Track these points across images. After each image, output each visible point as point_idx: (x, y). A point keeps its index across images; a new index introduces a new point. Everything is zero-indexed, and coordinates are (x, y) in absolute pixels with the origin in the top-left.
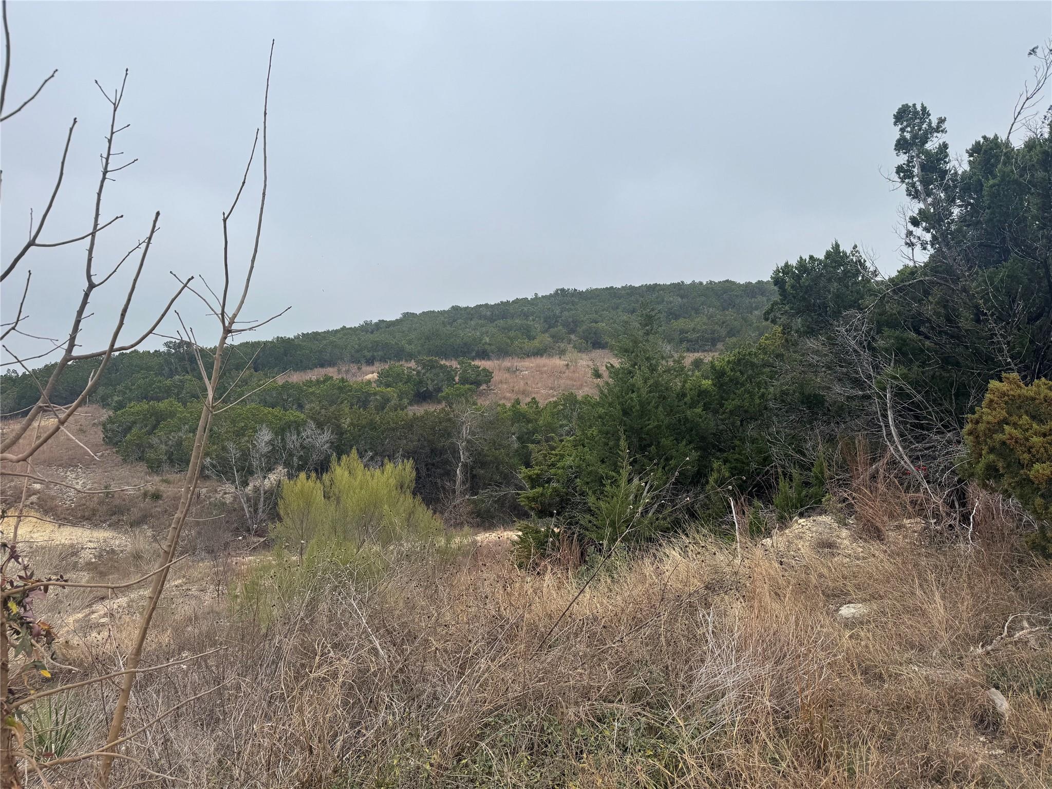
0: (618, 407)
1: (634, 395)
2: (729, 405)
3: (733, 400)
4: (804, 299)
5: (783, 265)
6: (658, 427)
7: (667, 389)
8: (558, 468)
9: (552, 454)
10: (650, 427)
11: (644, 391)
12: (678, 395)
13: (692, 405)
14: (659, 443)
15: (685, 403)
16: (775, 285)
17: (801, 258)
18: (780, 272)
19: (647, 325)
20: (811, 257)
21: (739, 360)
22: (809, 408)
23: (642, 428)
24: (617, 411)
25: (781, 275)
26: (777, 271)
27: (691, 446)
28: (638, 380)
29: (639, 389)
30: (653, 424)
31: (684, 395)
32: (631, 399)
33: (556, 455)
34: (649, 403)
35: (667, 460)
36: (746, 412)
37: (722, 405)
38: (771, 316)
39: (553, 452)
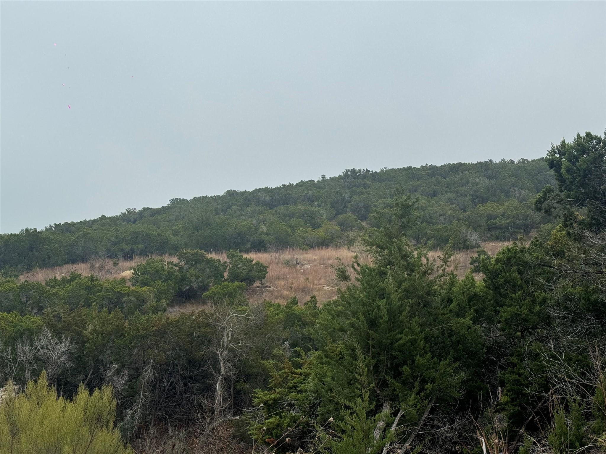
0: (362, 317)
1: (382, 303)
2: (505, 313)
3: (510, 306)
4: (583, 185)
5: (559, 144)
6: (413, 342)
7: (428, 293)
8: (300, 392)
9: (295, 373)
10: (401, 342)
11: (395, 298)
12: (443, 300)
13: (461, 313)
14: (414, 361)
15: (451, 311)
16: (551, 168)
17: (578, 135)
18: (555, 153)
19: (402, 216)
20: (588, 135)
21: (509, 259)
22: (598, 317)
23: (392, 343)
24: (361, 322)
25: (557, 156)
26: (553, 152)
27: (457, 364)
28: (390, 283)
29: (389, 294)
30: (404, 339)
31: (450, 301)
32: (378, 307)
33: (301, 374)
34: (401, 312)
35: (424, 381)
36: (526, 320)
37: (497, 312)
38: (545, 205)
39: (299, 370)
